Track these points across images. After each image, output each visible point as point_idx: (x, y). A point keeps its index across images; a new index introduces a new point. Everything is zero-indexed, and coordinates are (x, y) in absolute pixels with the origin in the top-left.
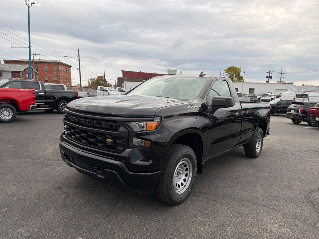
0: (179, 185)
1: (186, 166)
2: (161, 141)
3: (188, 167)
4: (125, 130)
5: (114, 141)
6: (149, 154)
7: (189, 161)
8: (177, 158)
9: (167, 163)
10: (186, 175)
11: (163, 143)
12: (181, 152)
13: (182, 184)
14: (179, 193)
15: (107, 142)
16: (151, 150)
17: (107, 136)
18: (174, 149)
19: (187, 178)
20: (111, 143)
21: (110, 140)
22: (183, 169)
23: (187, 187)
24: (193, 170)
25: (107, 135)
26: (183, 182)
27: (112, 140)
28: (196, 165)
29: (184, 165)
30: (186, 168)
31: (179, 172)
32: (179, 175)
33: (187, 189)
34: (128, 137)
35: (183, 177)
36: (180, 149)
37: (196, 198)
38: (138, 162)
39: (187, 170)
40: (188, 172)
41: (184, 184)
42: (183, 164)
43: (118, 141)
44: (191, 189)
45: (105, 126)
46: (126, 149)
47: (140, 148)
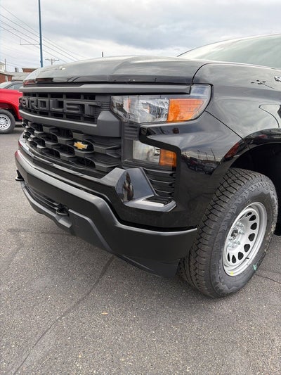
0: (233, 257)
1: (253, 218)
2: (203, 157)
3: (257, 221)
4: (113, 119)
5: (90, 148)
6: (171, 185)
7: (262, 208)
8: (239, 201)
9: (213, 211)
10: (251, 237)
11: (207, 164)
12: (250, 188)
13: (241, 255)
14: (231, 273)
15: (76, 150)
16: (174, 175)
17: (75, 135)
18: (234, 178)
19: (251, 243)
20: (84, 152)
21: (80, 145)
22: (246, 225)
23: (251, 261)
24: (268, 228)
25: (74, 133)
26: (243, 251)
27: (85, 146)
28: (276, 219)
29: (250, 216)
30: (253, 222)
31: (236, 231)
32: (235, 236)
33: (250, 266)
34: (120, 138)
35: (244, 240)
36: (248, 179)
37: (265, 282)
38: (142, 203)
39: (254, 227)
40: (255, 232)
41: (245, 254)
42: (250, 213)
43: (97, 148)
44: (258, 266)
45: (68, 109)
46: (114, 167)
47: (148, 168)
